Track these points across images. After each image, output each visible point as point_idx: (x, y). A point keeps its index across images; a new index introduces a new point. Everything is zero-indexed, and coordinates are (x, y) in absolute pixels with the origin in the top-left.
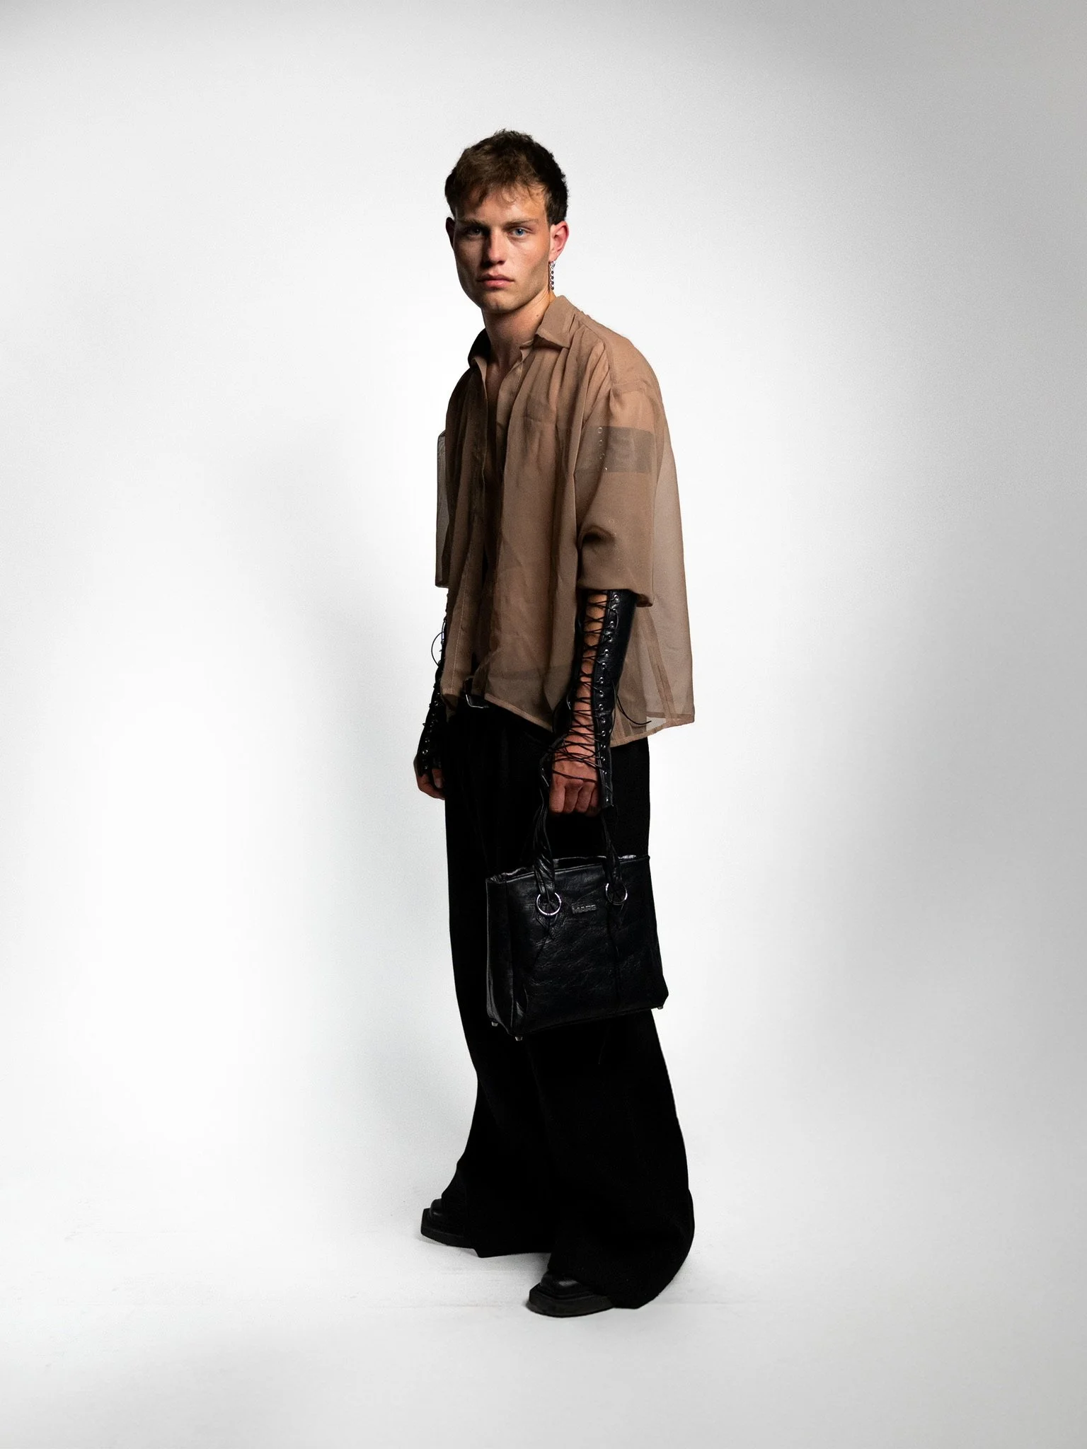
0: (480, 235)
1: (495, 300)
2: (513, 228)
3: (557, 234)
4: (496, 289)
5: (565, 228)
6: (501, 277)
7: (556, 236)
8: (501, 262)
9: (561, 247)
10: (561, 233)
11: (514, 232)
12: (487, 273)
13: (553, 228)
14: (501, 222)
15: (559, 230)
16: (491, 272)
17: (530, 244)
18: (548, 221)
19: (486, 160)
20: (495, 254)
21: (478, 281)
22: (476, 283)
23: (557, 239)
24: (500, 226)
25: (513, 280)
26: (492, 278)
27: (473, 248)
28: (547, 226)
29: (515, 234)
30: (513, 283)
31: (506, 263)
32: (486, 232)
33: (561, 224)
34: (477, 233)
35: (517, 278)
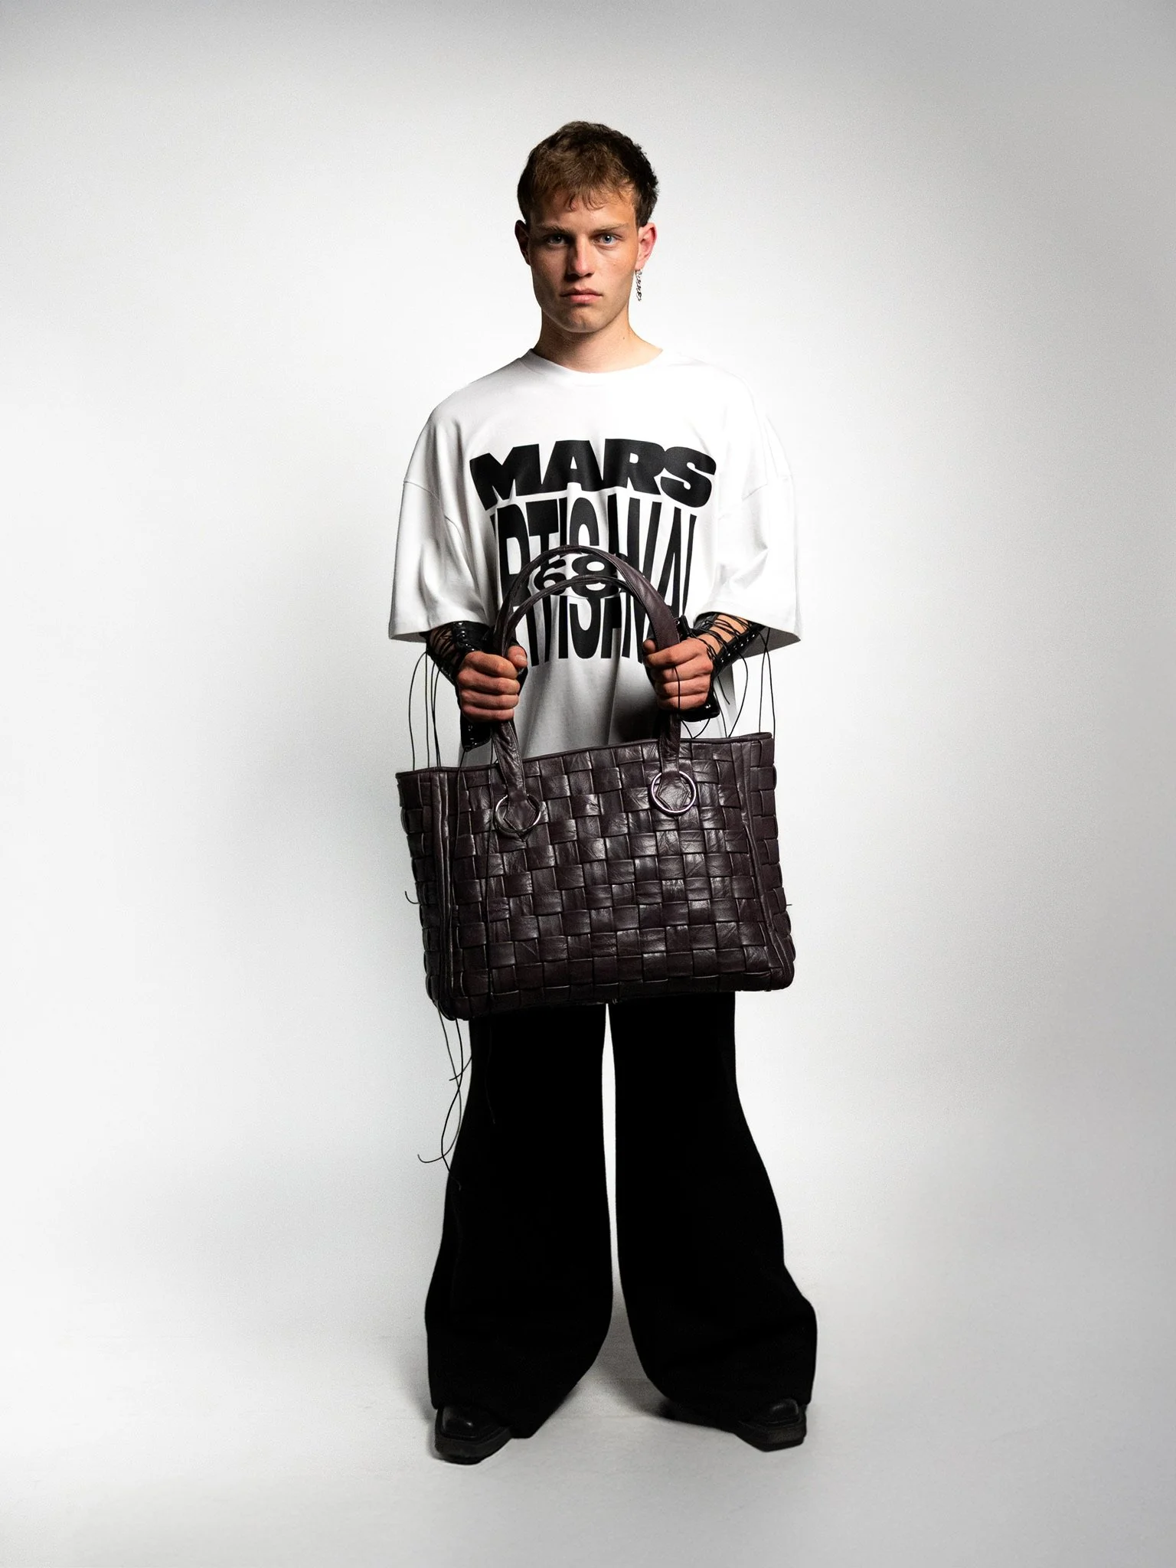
0: (562, 244)
1: (582, 317)
2: (601, 236)
3: (645, 237)
4: (583, 305)
5: (653, 230)
6: (588, 291)
7: (643, 240)
8: (589, 275)
9: (648, 251)
10: (648, 236)
11: (601, 240)
12: (572, 287)
13: (641, 230)
14: (589, 230)
15: (647, 233)
16: (578, 286)
17: (619, 252)
18: (637, 224)
19: (565, 157)
20: (583, 266)
21: (562, 296)
22: (559, 299)
23: (643, 243)
24: (587, 233)
25: (601, 295)
26: (578, 293)
27: (555, 259)
28: (636, 229)
29: (602, 242)
30: (601, 297)
31: (593, 276)
32: (570, 240)
33: (648, 227)
34: (558, 241)
35: (607, 292)
